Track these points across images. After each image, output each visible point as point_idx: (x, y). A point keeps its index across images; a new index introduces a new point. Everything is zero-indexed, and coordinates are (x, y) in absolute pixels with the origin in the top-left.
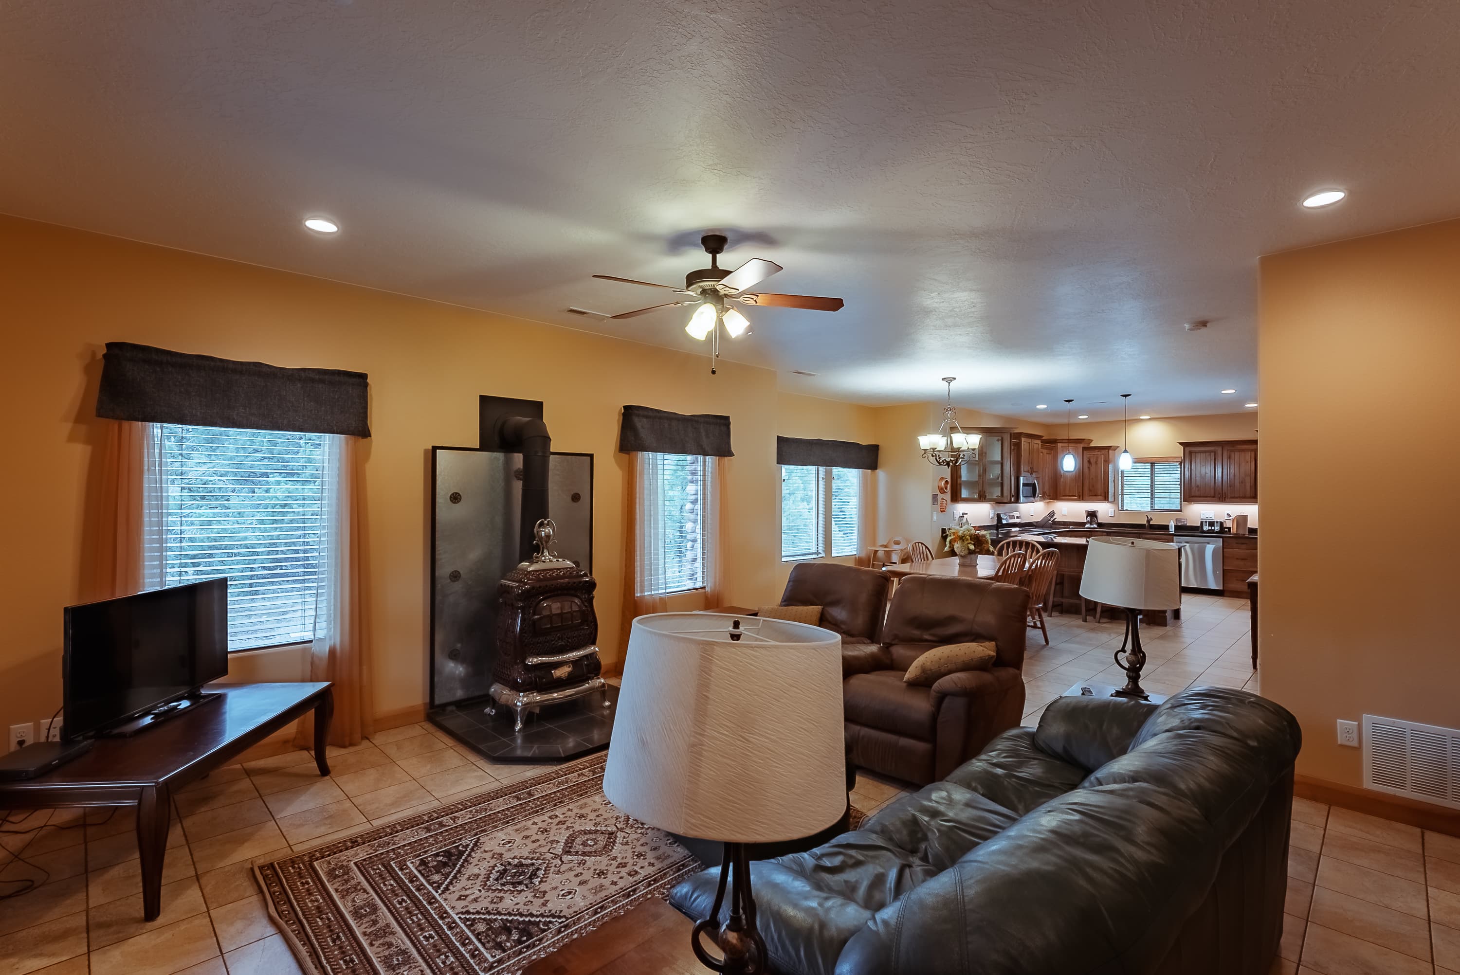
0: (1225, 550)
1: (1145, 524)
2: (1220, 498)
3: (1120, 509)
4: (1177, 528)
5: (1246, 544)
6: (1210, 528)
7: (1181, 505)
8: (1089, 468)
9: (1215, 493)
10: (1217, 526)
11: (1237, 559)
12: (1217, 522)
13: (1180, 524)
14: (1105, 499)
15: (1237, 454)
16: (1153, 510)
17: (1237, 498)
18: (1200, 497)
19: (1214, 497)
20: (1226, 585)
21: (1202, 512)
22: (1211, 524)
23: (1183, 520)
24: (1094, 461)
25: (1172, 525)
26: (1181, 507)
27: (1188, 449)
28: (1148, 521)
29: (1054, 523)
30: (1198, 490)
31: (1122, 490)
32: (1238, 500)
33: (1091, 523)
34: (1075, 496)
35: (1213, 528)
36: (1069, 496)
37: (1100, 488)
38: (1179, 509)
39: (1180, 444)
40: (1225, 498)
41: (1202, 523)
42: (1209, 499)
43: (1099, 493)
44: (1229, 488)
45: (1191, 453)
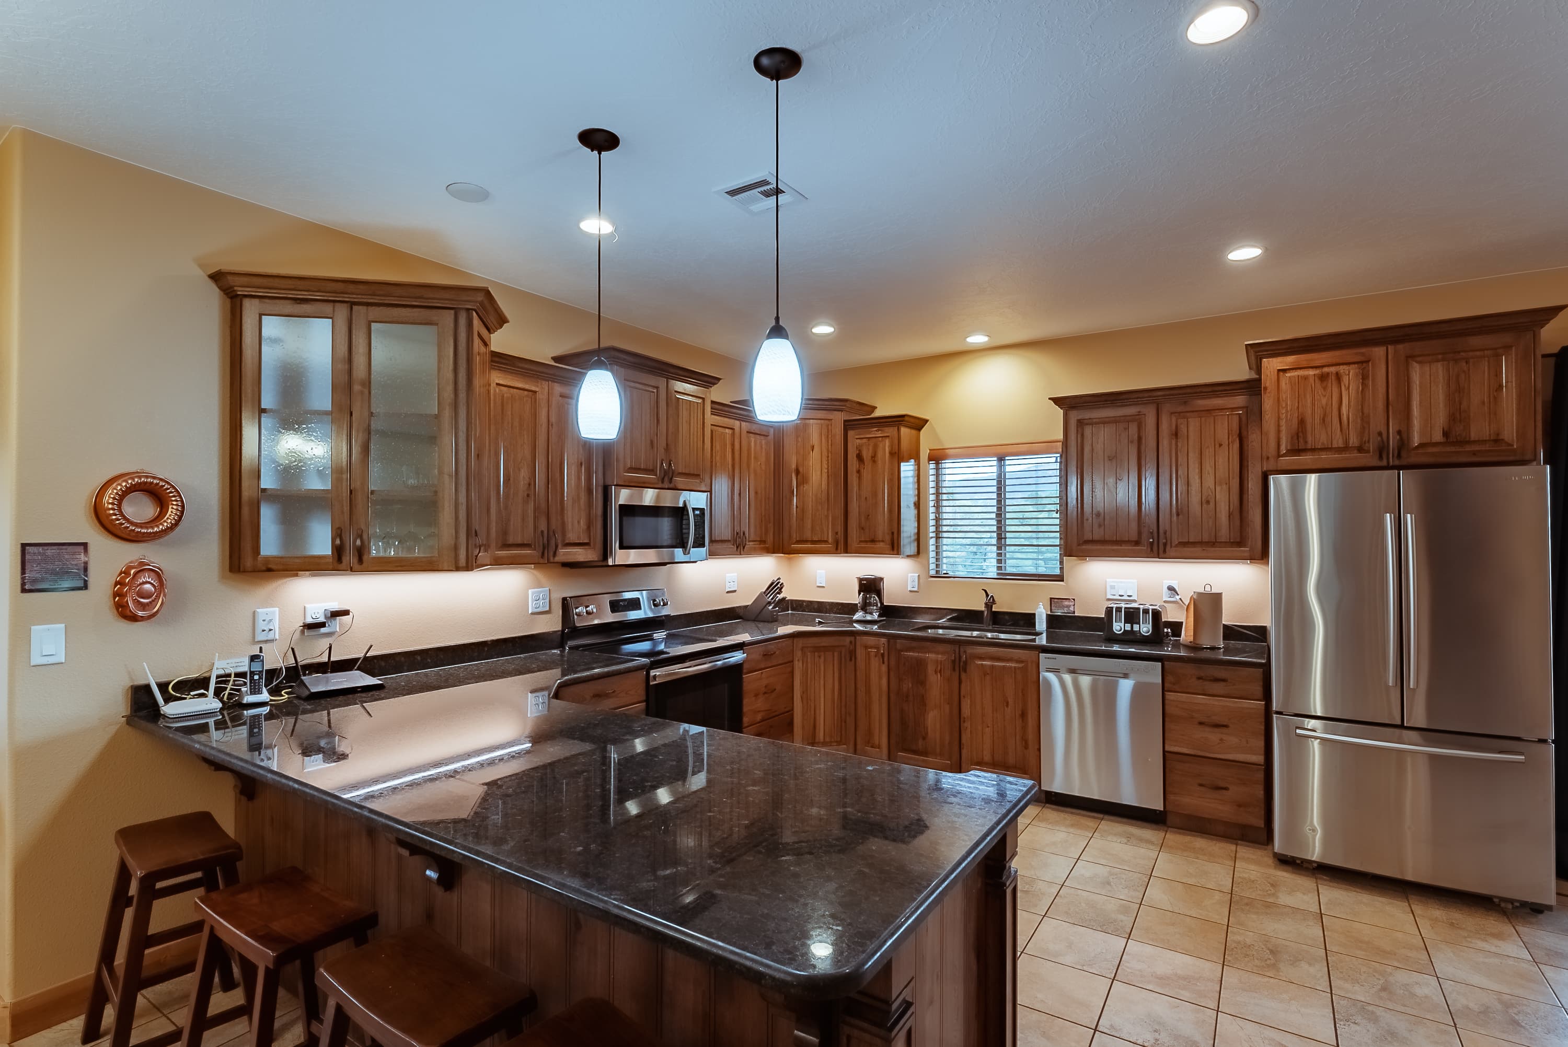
0: (1170, 696)
1: (982, 612)
2: (1152, 544)
3: (933, 573)
4: (1053, 621)
5: (1224, 680)
6: (1128, 627)
7: (1061, 562)
8: (858, 472)
9: (1140, 533)
10: (1145, 622)
11: (1201, 723)
12: (1146, 611)
13: (1059, 613)
14: (893, 549)
15: (1194, 424)
16: (1003, 576)
17: (1194, 544)
18: (1103, 542)
19: (1137, 543)
20: (1171, 797)
21: (1110, 581)
22: (1132, 616)
23: (1066, 603)
24: (870, 455)
25: (1041, 613)
26: (1062, 569)
27: (1075, 416)
28: (989, 605)
29: (784, 604)
30: (1100, 526)
31: (938, 526)
32: (1197, 550)
33: (865, 607)
34: (826, 542)
35: (1136, 627)
36: (813, 542)
37: (882, 528)
38: (1058, 572)
39: (1057, 401)
40: (1165, 545)
41: (1109, 611)
42: (1124, 547)
43: (880, 536)
44: (1175, 518)
45: (1081, 423)
